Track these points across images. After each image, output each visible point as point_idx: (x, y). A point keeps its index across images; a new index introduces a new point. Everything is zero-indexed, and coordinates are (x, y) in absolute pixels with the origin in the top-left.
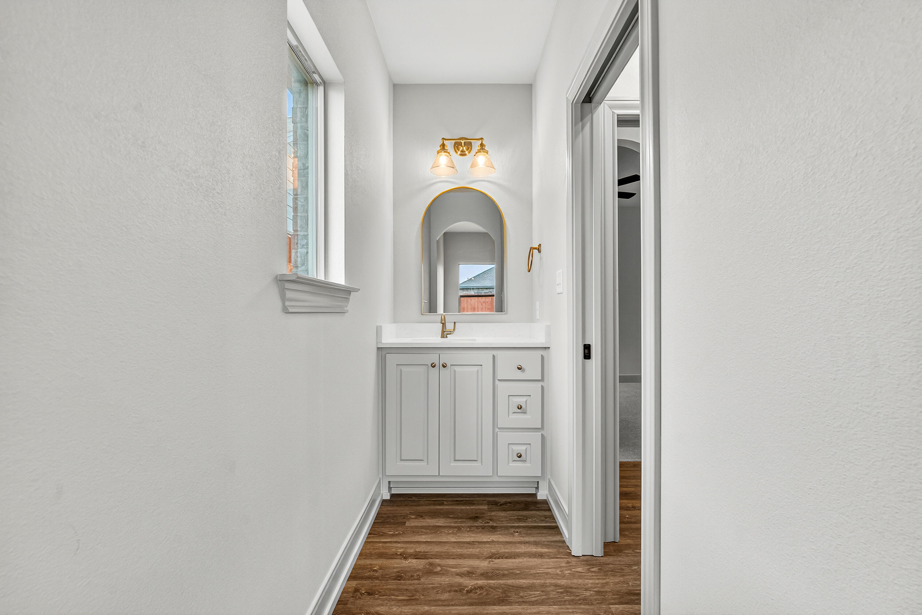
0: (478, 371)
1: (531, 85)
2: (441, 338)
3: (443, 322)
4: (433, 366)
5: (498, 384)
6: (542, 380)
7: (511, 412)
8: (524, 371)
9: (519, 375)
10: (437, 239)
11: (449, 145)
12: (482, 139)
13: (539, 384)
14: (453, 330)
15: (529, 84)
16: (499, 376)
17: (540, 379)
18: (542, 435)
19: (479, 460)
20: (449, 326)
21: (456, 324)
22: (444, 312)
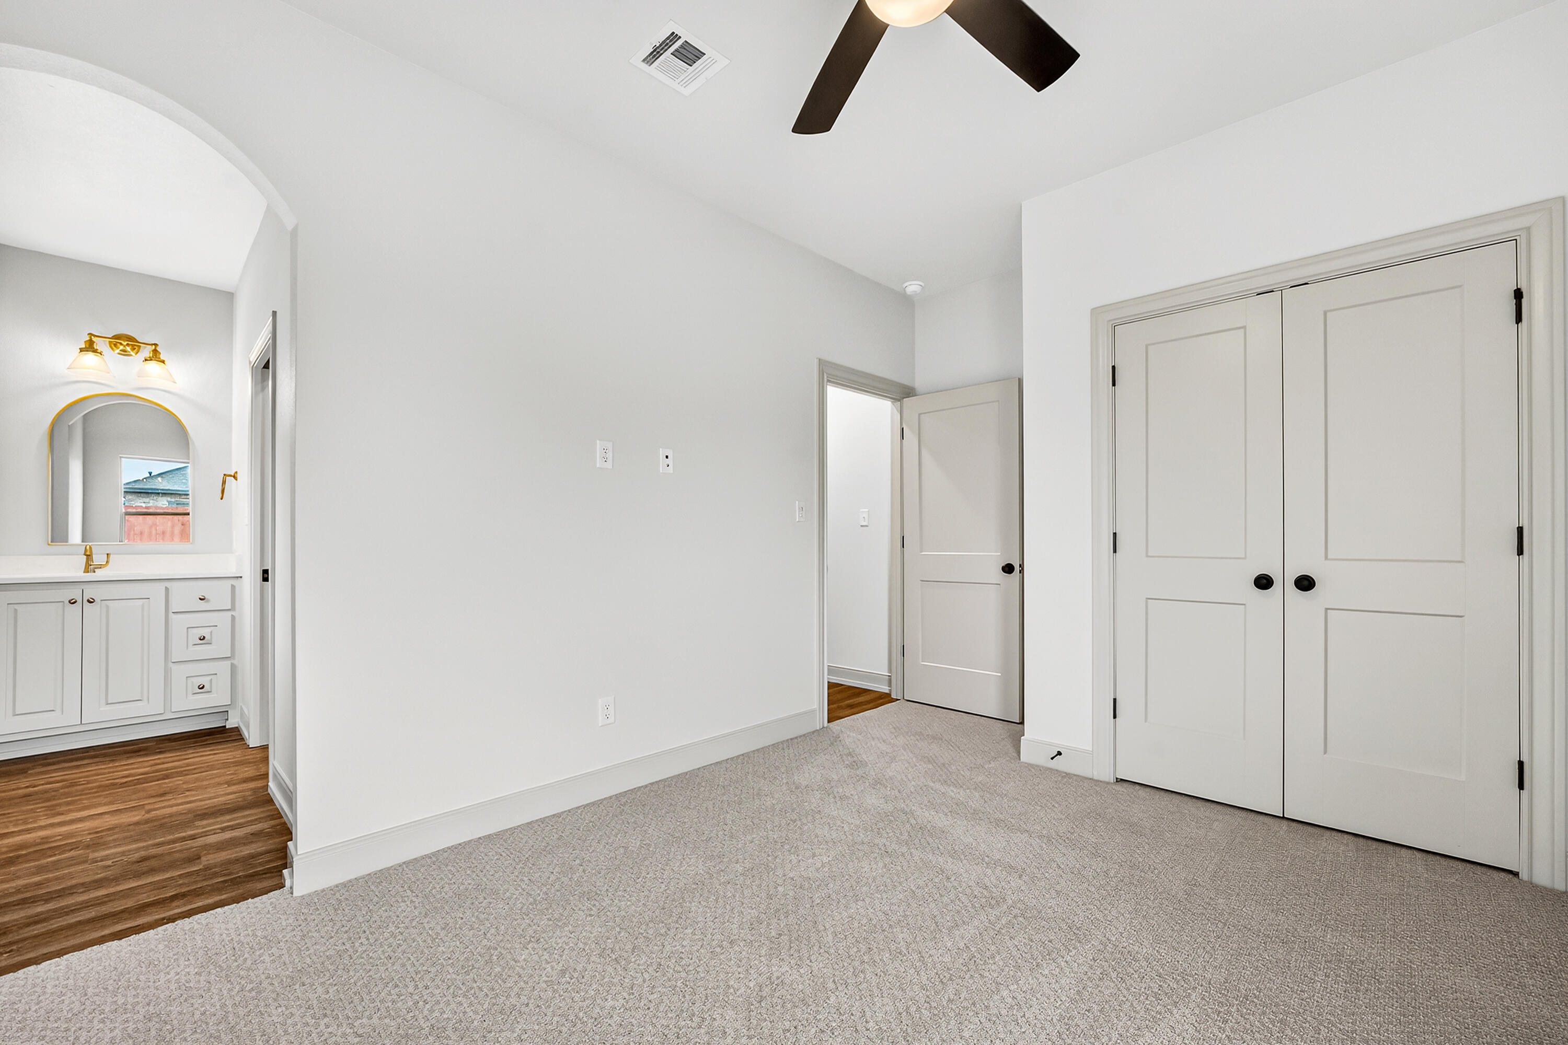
0: (143, 606)
1: (232, 294)
2: (84, 572)
3: (88, 553)
4: (72, 602)
5: (171, 615)
6: (233, 608)
7: (191, 643)
8: (208, 601)
9: (203, 606)
10: (70, 424)
11: (100, 344)
12: (156, 345)
13: (229, 614)
14: (105, 563)
15: (229, 293)
16: (174, 607)
17: (230, 608)
18: (231, 663)
19: (145, 698)
20: (98, 559)
21: (111, 556)
22: (83, 542)
